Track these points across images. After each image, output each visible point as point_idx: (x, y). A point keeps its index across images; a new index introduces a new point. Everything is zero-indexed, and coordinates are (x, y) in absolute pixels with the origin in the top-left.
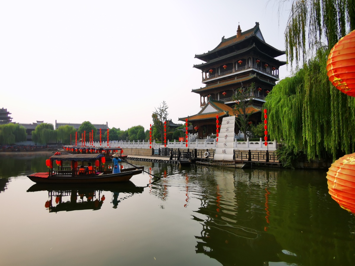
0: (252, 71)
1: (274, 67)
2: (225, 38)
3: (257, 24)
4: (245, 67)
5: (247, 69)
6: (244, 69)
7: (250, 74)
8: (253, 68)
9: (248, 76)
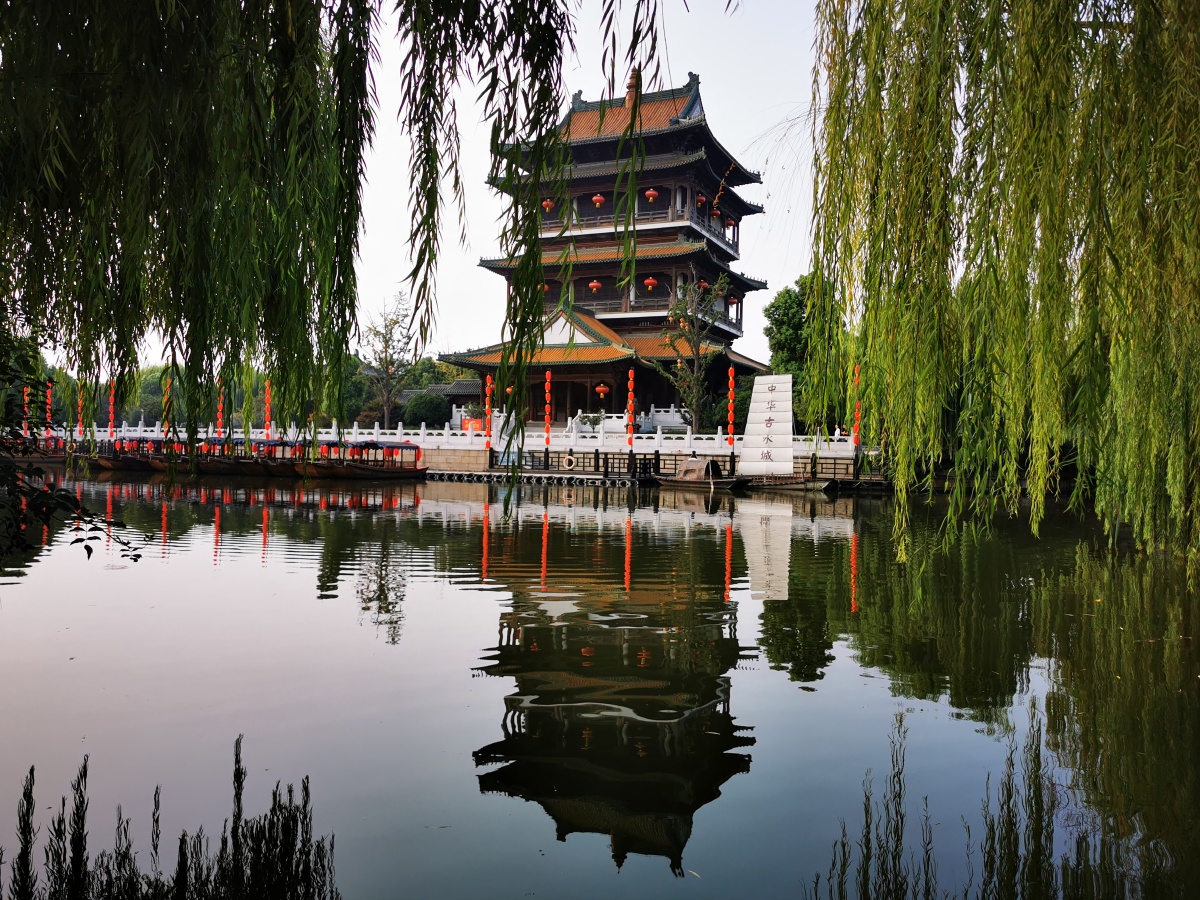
0: (689, 227)
1: (732, 219)
2: (583, 98)
3: (694, 79)
4: (667, 213)
5: (672, 221)
6: (665, 219)
7: (681, 237)
8: (691, 219)
9: (674, 240)
